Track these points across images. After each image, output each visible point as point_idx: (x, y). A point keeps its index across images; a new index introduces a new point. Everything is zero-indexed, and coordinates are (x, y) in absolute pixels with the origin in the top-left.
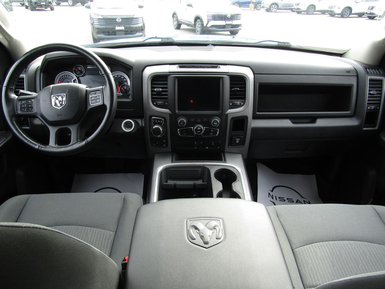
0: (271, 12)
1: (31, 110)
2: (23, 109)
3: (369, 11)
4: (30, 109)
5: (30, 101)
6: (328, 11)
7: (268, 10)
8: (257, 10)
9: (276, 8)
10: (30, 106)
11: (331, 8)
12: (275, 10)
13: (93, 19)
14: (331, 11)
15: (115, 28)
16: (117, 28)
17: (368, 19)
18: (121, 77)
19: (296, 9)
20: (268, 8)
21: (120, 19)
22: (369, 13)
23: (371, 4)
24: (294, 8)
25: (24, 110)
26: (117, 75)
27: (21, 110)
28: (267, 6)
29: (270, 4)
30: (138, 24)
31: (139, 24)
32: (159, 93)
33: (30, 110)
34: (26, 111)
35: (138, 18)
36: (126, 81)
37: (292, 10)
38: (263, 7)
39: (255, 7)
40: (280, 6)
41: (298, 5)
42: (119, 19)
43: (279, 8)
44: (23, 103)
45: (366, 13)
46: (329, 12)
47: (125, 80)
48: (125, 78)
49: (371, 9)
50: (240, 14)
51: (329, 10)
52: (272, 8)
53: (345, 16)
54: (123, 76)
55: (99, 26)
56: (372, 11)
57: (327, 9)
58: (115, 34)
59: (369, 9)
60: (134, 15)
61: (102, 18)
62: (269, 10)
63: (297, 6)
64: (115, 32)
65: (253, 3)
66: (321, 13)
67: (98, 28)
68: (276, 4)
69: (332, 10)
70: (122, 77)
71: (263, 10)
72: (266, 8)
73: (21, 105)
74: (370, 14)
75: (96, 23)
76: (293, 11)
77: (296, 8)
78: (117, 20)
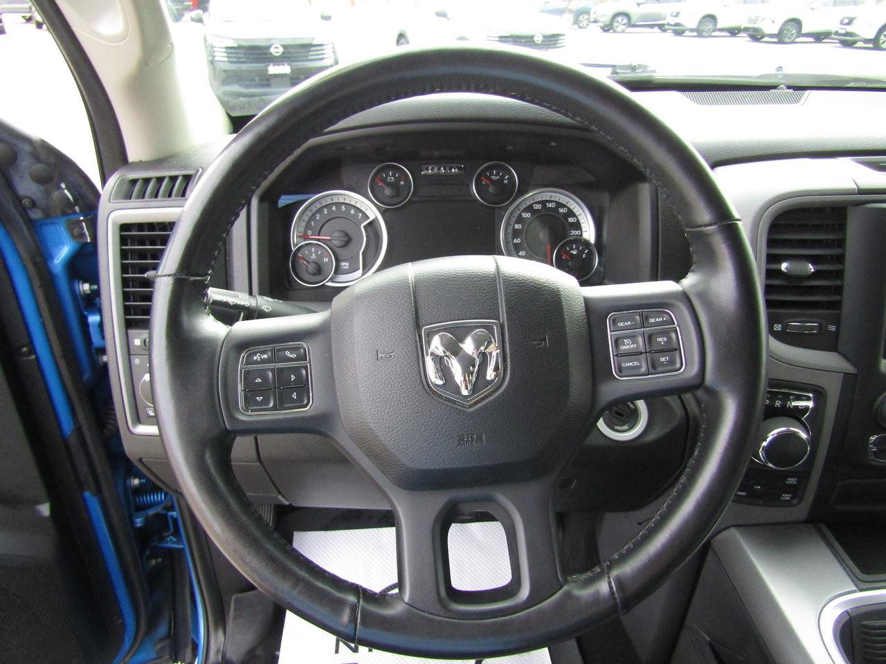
0: (615, 32)
1: (300, 399)
2: (259, 399)
3: (842, 29)
4: (294, 396)
5: (292, 349)
6: (746, 30)
7: (607, 28)
8: (580, 27)
9: (624, 24)
10: (293, 378)
11: (755, 21)
12: (624, 27)
13: (214, 47)
14: (756, 30)
15: (267, 71)
16: (273, 69)
17: (839, 47)
18: (556, 210)
19: (672, 25)
20: (608, 23)
21: (280, 47)
22: (843, 32)
23: (849, 11)
24: (668, 24)
25: (266, 401)
26: (543, 203)
27: (249, 401)
28: (605, 19)
29: (610, 14)
30: (322, 59)
31: (324, 61)
32: (794, 283)
33: (293, 401)
34: (271, 404)
35: (322, 45)
36: (577, 226)
37: (661, 27)
38: (595, 22)
39: (576, 22)
40: (634, 19)
41: (677, 15)
42: (276, 48)
43: (633, 22)
44: (256, 362)
45: (837, 33)
46: (751, 33)
47: (571, 220)
48: (571, 213)
49: (848, 24)
50: (564, 35)
51: (750, 25)
52: (616, 24)
53: (787, 40)
54: (563, 206)
55: (229, 64)
56: (850, 29)
57: (744, 24)
58: (268, 85)
59: (842, 23)
60: (313, 39)
61: (236, 45)
62: (609, 28)
63: (674, 18)
64: (268, 80)
65: (570, 11)
66: (728, 35)
67: (225, 71)
68: (626, 15)
69: (756, 26)
70: (561, 210)
71: (595, 29)
72: (601, 24)
73: (248, 375)
74: (847, 34)
75: (221, 56)
76: (664, 31)
77: (673, 23)
78: (272, 50)
